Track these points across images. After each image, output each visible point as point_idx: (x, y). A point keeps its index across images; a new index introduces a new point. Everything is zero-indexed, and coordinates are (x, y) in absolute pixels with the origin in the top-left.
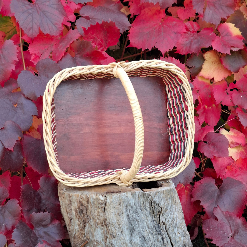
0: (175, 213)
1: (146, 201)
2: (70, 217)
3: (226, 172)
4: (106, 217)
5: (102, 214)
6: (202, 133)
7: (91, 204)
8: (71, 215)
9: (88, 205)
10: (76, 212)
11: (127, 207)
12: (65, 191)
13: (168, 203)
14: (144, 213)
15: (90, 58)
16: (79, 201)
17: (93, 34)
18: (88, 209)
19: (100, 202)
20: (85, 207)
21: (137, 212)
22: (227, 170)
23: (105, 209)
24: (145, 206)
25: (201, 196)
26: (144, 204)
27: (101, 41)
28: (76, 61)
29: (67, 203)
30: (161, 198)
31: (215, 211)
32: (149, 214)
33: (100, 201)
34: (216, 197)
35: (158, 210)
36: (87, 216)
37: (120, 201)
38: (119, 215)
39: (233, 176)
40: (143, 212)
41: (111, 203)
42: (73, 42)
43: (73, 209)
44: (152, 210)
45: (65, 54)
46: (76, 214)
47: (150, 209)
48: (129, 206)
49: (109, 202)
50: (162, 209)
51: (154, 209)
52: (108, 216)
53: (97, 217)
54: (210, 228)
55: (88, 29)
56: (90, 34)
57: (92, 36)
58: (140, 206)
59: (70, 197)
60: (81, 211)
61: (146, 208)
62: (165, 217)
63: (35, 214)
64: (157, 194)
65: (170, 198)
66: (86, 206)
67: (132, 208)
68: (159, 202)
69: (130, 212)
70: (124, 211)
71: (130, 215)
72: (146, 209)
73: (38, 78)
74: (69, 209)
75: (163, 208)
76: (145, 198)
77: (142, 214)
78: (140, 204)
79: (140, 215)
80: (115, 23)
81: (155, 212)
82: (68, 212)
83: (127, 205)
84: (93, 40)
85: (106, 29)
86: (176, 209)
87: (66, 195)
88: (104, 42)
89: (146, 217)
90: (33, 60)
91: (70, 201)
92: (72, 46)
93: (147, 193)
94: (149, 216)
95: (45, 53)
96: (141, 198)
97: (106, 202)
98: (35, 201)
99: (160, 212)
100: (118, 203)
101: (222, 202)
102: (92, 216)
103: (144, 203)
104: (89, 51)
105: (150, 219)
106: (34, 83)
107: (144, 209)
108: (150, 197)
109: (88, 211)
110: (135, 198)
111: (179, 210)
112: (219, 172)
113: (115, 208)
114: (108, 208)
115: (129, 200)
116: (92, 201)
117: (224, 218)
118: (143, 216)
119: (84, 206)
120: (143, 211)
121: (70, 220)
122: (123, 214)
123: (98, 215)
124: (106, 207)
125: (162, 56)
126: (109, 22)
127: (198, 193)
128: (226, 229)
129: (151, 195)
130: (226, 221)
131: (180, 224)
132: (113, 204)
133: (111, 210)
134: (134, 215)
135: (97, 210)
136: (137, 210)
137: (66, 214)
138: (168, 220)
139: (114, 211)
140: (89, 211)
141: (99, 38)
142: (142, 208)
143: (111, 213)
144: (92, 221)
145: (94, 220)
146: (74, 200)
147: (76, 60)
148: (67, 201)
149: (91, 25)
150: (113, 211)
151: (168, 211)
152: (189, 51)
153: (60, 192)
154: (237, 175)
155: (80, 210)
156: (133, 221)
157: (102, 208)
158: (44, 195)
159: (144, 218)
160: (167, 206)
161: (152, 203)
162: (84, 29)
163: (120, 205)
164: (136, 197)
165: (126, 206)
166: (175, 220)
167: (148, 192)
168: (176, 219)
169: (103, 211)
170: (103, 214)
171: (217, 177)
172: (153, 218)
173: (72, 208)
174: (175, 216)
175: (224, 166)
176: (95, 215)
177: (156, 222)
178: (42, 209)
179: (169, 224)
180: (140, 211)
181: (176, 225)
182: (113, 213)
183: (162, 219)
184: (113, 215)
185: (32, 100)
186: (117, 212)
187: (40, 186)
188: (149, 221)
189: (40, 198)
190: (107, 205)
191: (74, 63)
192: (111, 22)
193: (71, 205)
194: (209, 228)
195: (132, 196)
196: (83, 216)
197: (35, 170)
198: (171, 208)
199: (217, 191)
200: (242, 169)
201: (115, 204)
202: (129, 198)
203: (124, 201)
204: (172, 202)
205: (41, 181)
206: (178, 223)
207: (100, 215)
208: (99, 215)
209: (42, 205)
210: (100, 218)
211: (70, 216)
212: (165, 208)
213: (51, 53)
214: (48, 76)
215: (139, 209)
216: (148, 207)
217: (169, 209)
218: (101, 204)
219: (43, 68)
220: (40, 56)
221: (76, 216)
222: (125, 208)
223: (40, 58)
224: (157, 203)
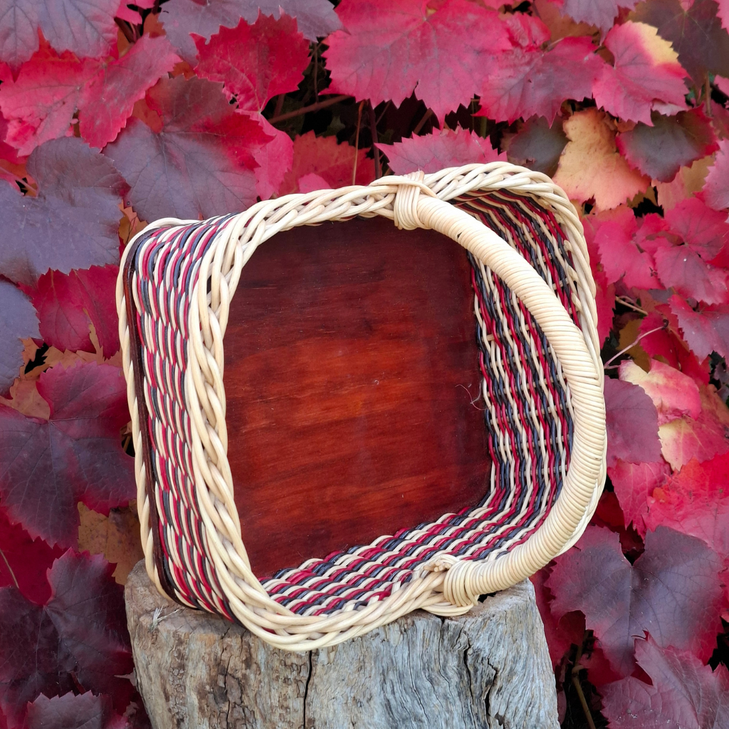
0: (537, 681)
1: (446, 651)
2: (178, 713)
3: (650, 506)
4: (313, 714)
5: (297, 704)
7: (260, 670)
8: (184, 704)
9: (248, 672)
10: (202, 694)
11: (384, 675)
12: (160, 619)
13: (518, 653)
14: (441, 690)
15: (216, 136)
16: (216, 660)
17: (223, 57)
18: (247, 687)
19: (292, 664)
20: (237, 679)
21: (417, 690)
22: (653, 502)
23: (309, 687)
24: (445, 667)
25: (580, 595)
26: (441, 662)
27: (248, 81)
28: (165, 146)
29: (168, 665)
30: (498, 636)
31: (641, 650)
32: (455, 693)
33: (294, 660)
34: (629, 597)
35: (485, 679)
36: (241, 711)
37: (362, 658)
38: (359, 705)
39: (670, 518)
40: (436, 687)
41: (333, 667)
42: (159, 81)
43: (190, 683)
44: (466, 678)
45: (130, 121)
46: (200, 703)
47: (461, 677)
48: (391, 672)
49: (326, 663)
50: (499, 674)
51: (472, 676)
52: (318, 710)
53: (278, 714)
54: (629, 711)
55: (211, 41)
56: (215, 56)
57: (221, 63)
58: (427, 667)
59: (180, 642)
60: (223, 695)
61: (446, 674)
62: (507, 699)
63: (44, 699)
64: (487, 626)
65: (524, 633)
66: (239, 675)
67: (401, 677)
68: (490, 650)
69: (393, 692)
70: (376, 689)
71: (393, 702)
72: (448, 679)
73: (36, 207)
74: (176, 683)
75: (501, 671)
76: (446, 642)
77: (434, 696)
78: (429, 662)
79: (426, 699)
80: (295, 20)
81: (476, 686)
82: (170, 693)
83: (385, 668)
84: (223, 76)
85: (265, 41)
86: (538, 669)
87: (165, 634)
88: (259, 82)
89: (447, 705)
90: (15, 139)
91: (181, 656)
92: (152, 95)
93: (454, 626)
94: (457, 698)
95: (55, 114)
96: (433, 641)
97: (313, 663)
98: (37, 647)
99: (492, 683)
100: (356, 665)
101: (651, 613)
102: (262, 711)
103: (442, 657)
104: (212, 112)
105: (460, 710)
106: (24, 223)
107: (441, 679)
108: (463, 639)
109: (247, 694)
110: (413, 642)
111: (545, 668)
112: (631, 510)
113: (344, 682)
114: (322, 680)
115: (392, 650)
116: (263, 661)
117: (670, 674)
118: (436, 702)
119: (233, 677)
120: (438, 685)
121: (175, 721)
122: (372, 702)
123: (282, 707)
124: (315, 680)
125: (438, 127)
126: (277, 18)
128: (682, 713)
129: (466, 629)
130: (679, 686)
131: (549, 714)
132: (337, 668)
133: (329, 690)
134: (409, 700)
135: (280, 690)
136: (418, 682)
137: (162, 701)
138: (514, 709)
139: (340, 691)
140: (252, 695)
141: (242, 71)
142: (433, 677)
143: (329, 700)
144: (258, 725)
145: (268, 724)
146: (194, 656)
147: (168, 144)
148: (166, 658)
149: (223, 29)
150: (338, 694)
151: (515, 679)
152: (520, 112)
153: (137, 623)
154: (684, 517)
155: (216, 688)
156: (404, 720)
157: (300, 683)
158: (66, 621)
159: (440, 709)
160: (515, 661)
161: (469, 657)
162: (200, 42)
163: (362, 671)
164: (414, 639)
165: (383, 670)
166: (537, 706)
167: (456, 623)
168: (538, 702)
169: (301, 692)
170: (302, 702)
171: (626, 527)
172: (469, 705)
173: (188, 683)
174: (538, 693)
175: (643, 489)
176: (272, 707)
177: (478, 719)
178: (61, 673)
179: (517, 719)
180: (428, 684)
181: (538, 720)
182: (338, 701)
183: (497, 705)
184: (336, 707)
185: (17, 285)
186: (352, 695)
187: (54, 590)
188: (455, 715)
189: (55, 633)
190: (318, 671)
191: (161, 153)
192: (285, 18)
193: (182, 672)
194: (625, 713)
195: (402, 636)
196: (225, 708)
197: (35, 532)
198: (524, 667)
199: (630, 575)
200: (697, 496)
201: (347, 669)
202: (392, 642)
203: (377, 656)
204: (528, 647)
205: (57, 573)
206: (544, 714)
207: (291, 706)
208: (287, 708)
209: (61, 656)
210: (288, 718)
211: (178, 708)
212: (508, 668)
213: (75, 116)
214: (71, 201)
215: (425, 679)
216: (455, 669)
217: (520, 670)
218: (294, 670)
219: (56, 172)
220: (36, 126)
221: (201, 709)
222: (378, 679)
223: (38, 132)
224: (485, 655)
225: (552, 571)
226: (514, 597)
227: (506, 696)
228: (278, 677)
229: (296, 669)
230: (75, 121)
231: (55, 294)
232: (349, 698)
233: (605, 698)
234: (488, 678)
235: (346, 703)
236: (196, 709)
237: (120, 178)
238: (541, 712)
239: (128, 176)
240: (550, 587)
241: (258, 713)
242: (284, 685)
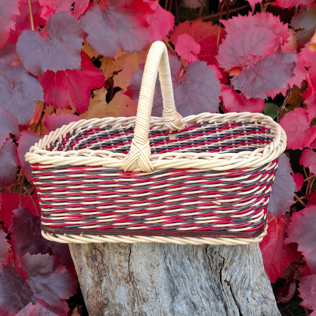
0: (248, 267)
1: (197, 247)
2: (80, 265)
4: (132, 270)
5: (125, 264)
6: (310, 135)
7: (109, 248)
8: (81, 262)
9: (104, 248)
10: (87, 257)
11: (165, 255)
13: (236, 252)
14: (195, 265)
15: (130, 11)
18: (104, 255)
19: (122, 246)
21: (183, 264)
23: (130, 257)
24: (197, 254)
26: (194, 252)
28: (107, 16)
32: (202, 267)
35: (218, 262)
36: (103, 266)
37: (153, 246)
38: (153, 267)
40: (192, 264)
41: (140, 248)
44: (208, 261)
46: (87, 261)
47: (205, 260)
48: (169, 254)
49: (137, 247)
50: (225, 261)
51: (211, 260)
52: (134, 268)
53: (118, 269)
54: (311, 290)
58: (187, 253)
60: (95, 258)
61: (197, 258)
62: (231, 273)
63: (29, 255)
66: (101, 249)
67: (174, 257)
68: (220, 248)
69: (170, 263)
70: (161, 261)
71: (170, 268)
72: (198, 260)
73: (47, 43)
74: (78, 252)
75: (226, 259)
77: (191, 268)
78: (188, 251)
79: (187, 269)
81: (213, 265)
82: (76, 256)
83: (166, 251)
86: (249, 261)
89: (198, 273)
90: (45, 15)
94: (203, 270)
95: (64, 5)
97: (131, 246)
98: (34, 234)
99: (222, 264)
100: (151, 249)
103: (194, 249)
105: (205, 276)
106: (40, 50)
107: (195, 260)
109: (105, 258)
111: (255, 262)
113: (145, 256)
114: (135, 255)
118: (193, 270)
119: (99, 250)
120: (193, 262)
121: (79, 269)
122: (159, 267)
123: (119, 265)
124: (132, 254)
127: (296, 230)
133: (139, 259)
134: (178, 268)
135: (118, 258)
136: (183, 260)
137: (75, 260)
138: (235, 278)
140: (106, 259)
142: (191, 258)
143: (139, 264)
144: (111, 273)
145: (114, 273)
147: (109, 16)
150: (143, 261)
151: (234, 264)
152: (295, 3)
155: (92, 255)
156: (176, 277)
157: (126, 255)
159: (195, 274)
160: (234, 256)
161: (208, 251)
163: (154, 252)
165: (165, 253)
166: (248, 279)
168: (249, 277)
169: (127, 259)
170: (128, 264)
172: (210, 273)
173: (82, 252)
174: (248, 272)
176: (115, 265)
177: (215, 281)
179: (237, 284)
180: (188, 262)
181: (249, 285)
182: (143, 264)
183: (225, 275)
184: (142, 267)
185: (36, 77)
186: (150, 262)
188: (203, 278)
190: (133, 250)
191: (105, 19)
193: (79, 247)
194: (309, 290)
196: (97, 265)
198: (240, 259)
201: (146, 250)
204: (242, 250)
206: (253, 283)
207: (123, 265)
208: (121, 266)
210: (122, 270)
211: (80, 263)
212: (230, 259)
213: (73, 5)
214: (62, 40)
215: (186, 259)
216: (202, 256)
217: (237, 260)
218: (123, 249)
219: (57, 27)
220: (55, 10)
221: (87, 264)
222: (162, 257)
223: (56, 12)
224: (217, 250)
225: (289, 224)
227: (230, 272)
228: (117, 251)
229: (124, 248)
230: (72, 8)
231: (56, 83)
232: (149, 264)
233: (301, 283)
234: (220, 262)
235: (147, 266)
236: (86, 264)
238: (251, 282)
239: (87, 30)
241: (110, 267)
242: (119, 255)
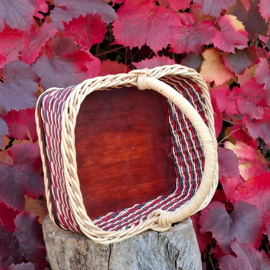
0: (194, 255)
1: (160, 244)
2: (63, 269)
3: (236, 194)
4: (112, 268)
5: (106, 264)
7: (92, 252)
8: (65, 266)
9: (88, 253)
10: (71, 262)
11: (137, 253)
12: (55, 235)
13: (187, 245)
14: (158, 259)
15: (72, 59)
16: (76, 249)
17: (74, 29)
18: (87, 258)
19: (104, 249)
20: (84, 256)
21: (150, 259)
22: (237, 192)
23: (110, 258)
24: (160, 250)
25: (210, 226)
26: (158, 248)
27: (83, 39)
28: (53, 64)
29: (59, 251)
30: (179, 239)
31: (233, 245)
32: (164, 260)
33: (104, 248)
34: (229, 226)
35: (175, 254)
36: (86, 267)
37: (129, 247)
38: (128, 264)
39: (244, 198)
41: (118, 250)
42: (50, 39)
43: (67, 258)
44: (167, 254)
45: (40, 54)
46: (70, 265)
47: (166, 254)
48: (140, 252)
49: (116, 249)
50: (180, 253)
51: (170, 253)
52: (114, 266)
53: (99, 268)
54: (229, 267)
55: (69, 23)
56: (71, 29)
57: (73, 32)
58: (153, 250)
59: (63, 243)
60: (79, 262)
61: (160, 253)
62: (183, 262)
63: (14, 265)
64: (175, 235)
65: (189, 238)
66: (84, 254)
67: (144, 254)
68: (176, 244)
69: (141, 259)
70: (134, 258)
71: (141, 263)
72: (161, 254)
73: (6, 86)
74: (61, 258)
75: (180, 251)
76: (160, 241)
77: (156, 261)
78: (154, 248)
79: (153, 262)
80: (101, 15)
81: (171, 257)
82: (60, 262)
83: (138, 250)
84: (74, 37)
85: (90, 23)
86: (194, 251)
87: (57, 240)
88: (88, 39)
89: (161, 264)
91: (63, 248)
92: (48, 44)
93: (162, 235)
94: (164, 262)
95: (12, 53)
96: (155, 241)
97: (111, 249)
98: (11, 247)
99: (177, 256)
100: (127, 250)
101: (237, 232)
102: (93, 267)
103: (158, 246)
104: (70, 50)
105: (166, 266)
106: (2, 93)
107: (159, 255)
108: (166, 240)
109: (87, 261)
110: (148, 241)
111: (197, 251)
112: (229, 195)
113: (123, 256)
114: (115, 255)
115: (140, 244)
116: (93, 249)
117: (243, 253)
118: (157, 263)
119: (82, 255)
120: (157, 257)
122: (133, 263)
123: (100, 265)
124: (112, 255)
125: (155, 55)
126: (93, 14)
127: (206, 221)
128: (248, 267)
129: (167, 236)
130: (247, 258)
131: (199, 267)
132: (120, 251)
133: (117, 259)
134: (147, 262)
135: (99, 259)
136: (150, 256)
137: (57, 265)
138: (186, 265)
139: (122, 259)
140: (89, 261)
141: (81, 35)
142: (155, 254)
143: (117, 262)
146: (68, 248)
147: (54, 63)
148: (58, 249)
149: (73, 19)
150: (121, 260)
151: (186, 254)
152: (186, 50)
153: (47, 237)
154: (249, 197)
155: (76, 259)
156: (145, 269)
157: (106, 257)
158: (21, 237)
159: (158, 265)
160: (185, 248)
161: (168, 246)
162: (65, 24)
163: (129, 252)
164: (148, 240)
165: (137, 252)
166: (194, 264)
167: (163, 234)
168: (194, 263)
169: (107, 260)
170: (108, 264)
171: (227, 201)
172: (169, 264)
173: (66, 258)
174: (194, 259)
175: (233, 187)
176: (96, 266)
177: (172, 269)
178: (20, 256)
179: (187, 269)
180: (154, 256)
182: (121, 263)
183: (179, 264)
184: (120, 265)
185: (0, 116)
186: (126, 260)
187: (17, 226)
188: (164, 268)
189: (18, 242)
190: (113, 252)
191: (52, 66)
192: (97, 14)
193: (63, 254)
194: (227, 267)
195: (144, 239)
196: (80, 267)
197: (9, 205)
198: (189, 250)
199: (229, 219)
200: (253, 190)
201: (123, 251)
202: (140, 241)
203: (135, 246)
204: (190, 243)
205: (17, 220)
206: (197, 267)
208: (102, 266)
209: (20, 250)
210: (103, 269)
211: (63, 267)
212: (183, 250)
213: (20, 53)
214: (19, 84)
215: (152, 254)
216: (163, 251)
217: (187, 251)
218: (104, 252)
219: (13, 73)
220: (5, 57)
221: (71, 267)
222: (135, 255)
223: (6, 59)
224: (174, 245)
225: (200, 218)
226: (185, 225)
227: (183, 261)
228: (98, 254)
229: (105, 251)
230: (20, 55)
231: (14, 119)
232: (125, 262)
233: (220, 262)
234: (176, 254)
235: (124, 264)
236: (69, 267)
237: (37, 76)
238: (196, 266)
239: (40, 75)
240: (199, 223)
241: (92, 268)
242: (101, 257)
